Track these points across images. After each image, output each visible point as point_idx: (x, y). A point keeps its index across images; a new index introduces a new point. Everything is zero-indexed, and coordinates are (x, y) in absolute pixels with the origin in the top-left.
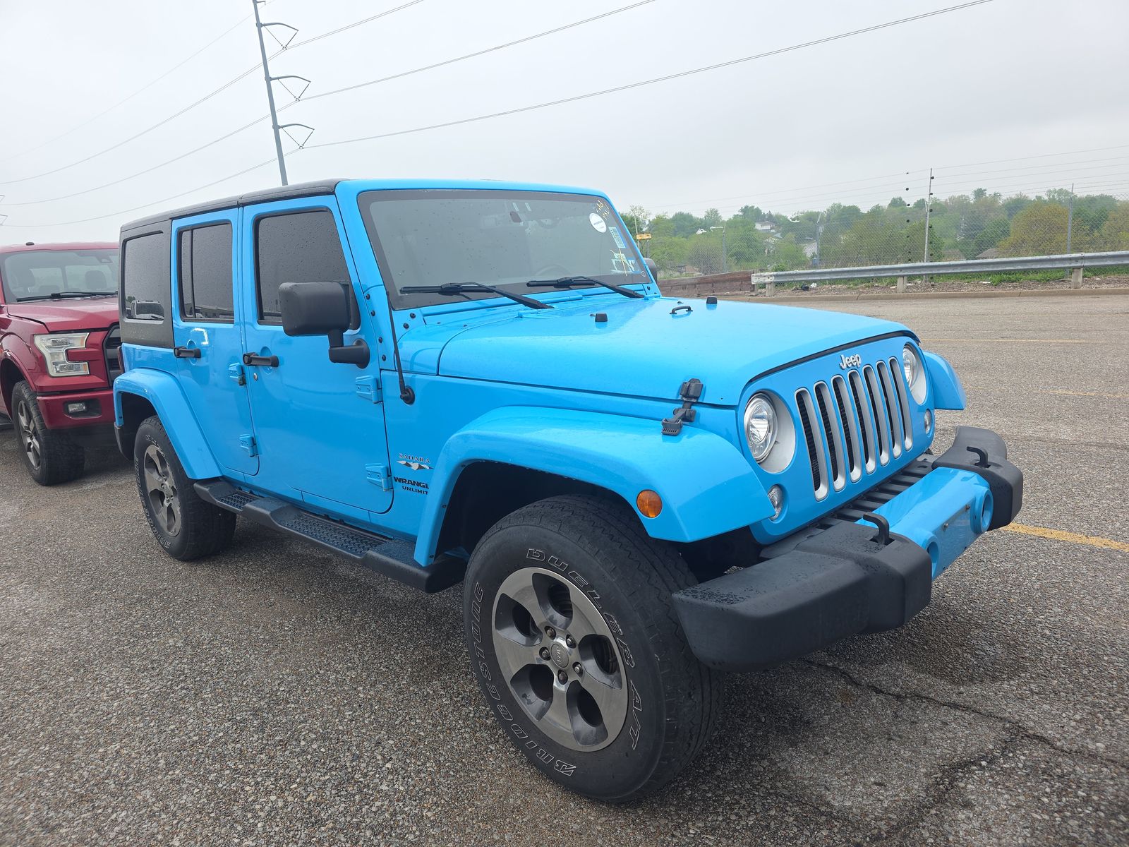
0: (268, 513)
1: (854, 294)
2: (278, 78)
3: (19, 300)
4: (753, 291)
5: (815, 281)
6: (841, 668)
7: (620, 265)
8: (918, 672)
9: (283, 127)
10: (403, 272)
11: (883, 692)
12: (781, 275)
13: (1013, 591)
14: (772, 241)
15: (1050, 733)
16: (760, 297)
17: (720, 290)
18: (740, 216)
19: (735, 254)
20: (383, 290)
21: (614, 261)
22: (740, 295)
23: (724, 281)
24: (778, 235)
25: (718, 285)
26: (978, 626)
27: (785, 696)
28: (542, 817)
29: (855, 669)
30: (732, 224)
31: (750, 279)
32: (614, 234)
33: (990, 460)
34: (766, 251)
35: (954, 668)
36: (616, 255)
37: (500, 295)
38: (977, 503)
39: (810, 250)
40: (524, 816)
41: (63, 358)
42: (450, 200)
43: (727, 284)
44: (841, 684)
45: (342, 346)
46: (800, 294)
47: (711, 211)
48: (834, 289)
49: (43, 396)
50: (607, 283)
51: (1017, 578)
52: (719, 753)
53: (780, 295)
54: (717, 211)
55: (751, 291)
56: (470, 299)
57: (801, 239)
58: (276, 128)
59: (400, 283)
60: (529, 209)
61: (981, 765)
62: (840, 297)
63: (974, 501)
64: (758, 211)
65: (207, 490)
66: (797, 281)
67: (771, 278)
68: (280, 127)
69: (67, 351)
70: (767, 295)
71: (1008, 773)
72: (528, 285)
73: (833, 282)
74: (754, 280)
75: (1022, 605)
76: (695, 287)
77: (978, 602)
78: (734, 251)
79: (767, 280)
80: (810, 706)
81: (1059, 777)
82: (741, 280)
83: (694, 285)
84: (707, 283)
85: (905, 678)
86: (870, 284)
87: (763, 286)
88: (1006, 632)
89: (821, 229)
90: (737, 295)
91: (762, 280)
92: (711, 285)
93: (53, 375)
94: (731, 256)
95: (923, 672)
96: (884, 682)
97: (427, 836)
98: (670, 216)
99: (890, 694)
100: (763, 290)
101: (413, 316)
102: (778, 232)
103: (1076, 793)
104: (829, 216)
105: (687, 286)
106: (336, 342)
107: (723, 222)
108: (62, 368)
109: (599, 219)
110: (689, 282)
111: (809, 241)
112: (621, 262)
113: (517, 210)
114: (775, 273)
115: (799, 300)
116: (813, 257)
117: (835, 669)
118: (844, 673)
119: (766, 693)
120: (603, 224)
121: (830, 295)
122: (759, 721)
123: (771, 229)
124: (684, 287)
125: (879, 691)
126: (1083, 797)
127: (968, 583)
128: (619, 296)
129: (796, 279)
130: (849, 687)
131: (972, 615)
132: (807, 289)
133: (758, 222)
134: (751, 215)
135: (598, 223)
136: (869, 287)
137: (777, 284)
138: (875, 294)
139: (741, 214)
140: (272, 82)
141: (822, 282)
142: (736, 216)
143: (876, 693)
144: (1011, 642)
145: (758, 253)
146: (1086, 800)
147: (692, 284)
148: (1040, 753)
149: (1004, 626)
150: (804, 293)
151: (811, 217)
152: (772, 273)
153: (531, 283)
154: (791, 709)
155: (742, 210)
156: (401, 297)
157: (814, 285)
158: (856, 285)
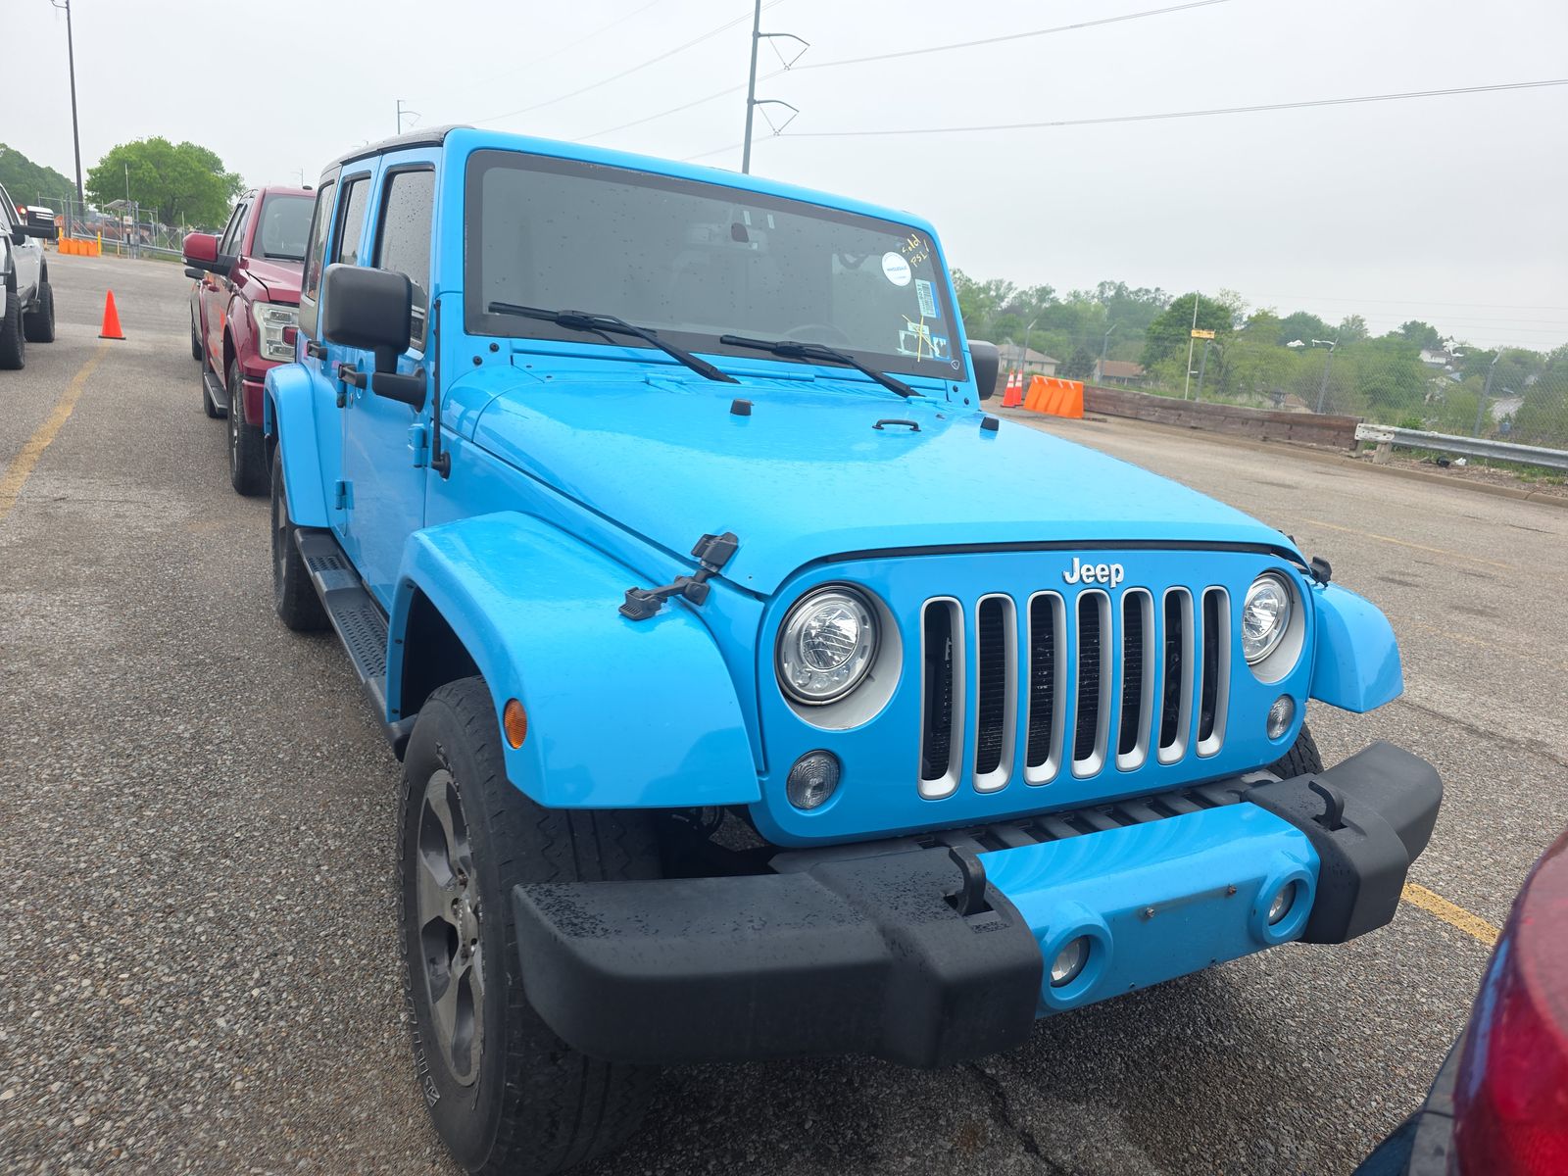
0: (325, 589)
1: (1523, 489)
2: (769, 35)
3: (267, 256)
4: (1353, 450)
5: (1464, 456)
6: (1004, 1084)
7: (911, 342)
8: (1130, 1140)
9: (759, 102)
10: (504, 279)
11: (1038, 1153)
12: (1406, 435)
13: (1415, 1054)
14: (1442, 382)
16: (1363, 461)
17: (1301, 439)
18: (1400, 334)
19: (1373, 391)
20: (458, 301)
21: (902, 335)
22: (1333, 452)
23: (1311, 426)
24: (1457, 376)
25: (1300, 428)
26: (1305, 1097)
27: (874, 1098)
28: (372, 1153)
29: (1024, 1096)
30: (1384, 345)
31: (1353, 430)
32: (921, 293)
33: (1347, 814)
34: (1428, 397)
35: (1199, 1157)
36: (911, 326)
37: (652, 346)
38: (1265, 888)
39: (1504, 409)
40: (352, 1139)
41: (279, 337)
42: (631, 188)
43: (1315, 431)
44: (979, 1113)
45: (394, 372)
46: (1432, 470)
47: (1354, 320)
48: (1492, 475)
49: (249, 380)
50: (863, 364)
51: (1440, 1034)
52: (697, 1154)
53: (1397, 466)
54: (1362, 321)
55: (1351, 449)
56: (612, 342)
57: (1497, 390)
58: (751, 102)
59: (489, 296)
60: (772, 226)
62: (1496, 489)
63: (1259, 882)
64: (1432, 331)
65: (301, 540)
66: (1431, 449)
67: (1388, 435)
68: (755, 102)
69: (285, 328)
70: (1375, 460)
72: (722, 341)
73: (1494, 463)
74: (1360, 433)
75: (1412, 1086)
76: (1263, 424)
77: (1336, 1052)
78: (1372, 385)
79: (1381, 438)
80: (900, 1130)
82: (1339, 429)
83: (1261, 422)
84: (1283, 423)
85: (1097, 1141)
86: (1557, 480)
87: (1372, 445)
88: (1346, 1124)
89: (1531, 380)
90: (1327, 450)
91: (1372, 435)
92: (1289, 426)
93: (264, 357)
94: (1365, 393)
95: (1137, 1143)
96: (1053, 1136)
97: (208, 1116)
98: (1283, 314)
99: (1047, 1160)
100: (1373, 452)
101: (494, 348)
102: (1456, 371)
104: (1552, 360)
105: (1250, 422)
106: (387, 364)
107: (1369, 339)
108: (277, 350)
109: (903, 262)
110: (1256, 415)
111: (1507, 395)
112: (920, 337)
113: (748, 222)
114: (1398, 429)
115: (1425, 479)
116: (1504, 420)
117: (992, 1082)
118: (1000, 1095)
119: (850, 1082)
120: (908, 273)
121: (1481, 482)
122: (801, 1125)
123: (1447, 364)
124: (1245, 421)
125: (1031, 1147)
127: (1342, 1013)
128: (881, 388)
129: (1431, 446)
130: (989, 1121)
131: (1306, 1070)
132: (1446, 464)
133: (1428, 349)
134: (1420, 336)
135: (896, 268)
136: (1553, 483)
137: (1396, 448)
138: (1559, 497)
139: (1402, 331)
140: (760, 40)
141: (1479, 459)
142: (1392, 334)
143: (1026, 1150)
144: (1340, 1147)
145: (1411, 397)
147: (1258, 420)
149: (1350, 1112)
150: (1439, 470)
151: (1522, 360)
152: (1393, 428)
153: (725, 339)
154: (864, 1124)
155: (1405, 327)
156: (486, 316)
157: (1461, 462)
158: (1534, 475)
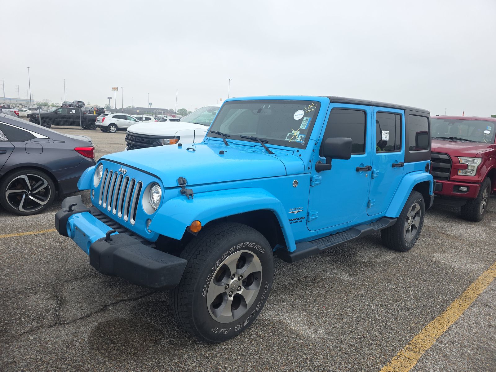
15: (51, 330)
32: (304, 121)
61: (57, 307)
71: (48, 311)
81: (34, 320)
103: (25, 319)
120: (302, 115)
126: (22, 319)
146: (20, 319)
148: (46, 322)
